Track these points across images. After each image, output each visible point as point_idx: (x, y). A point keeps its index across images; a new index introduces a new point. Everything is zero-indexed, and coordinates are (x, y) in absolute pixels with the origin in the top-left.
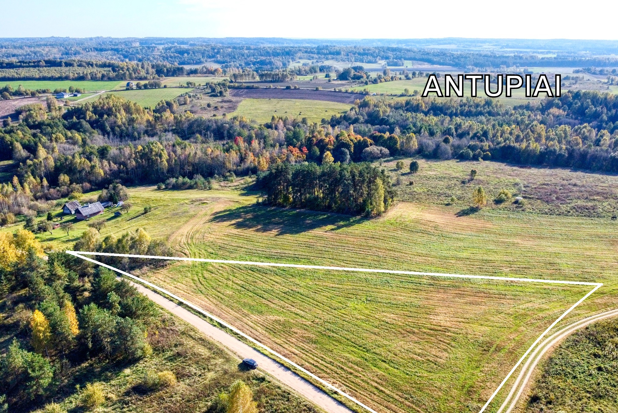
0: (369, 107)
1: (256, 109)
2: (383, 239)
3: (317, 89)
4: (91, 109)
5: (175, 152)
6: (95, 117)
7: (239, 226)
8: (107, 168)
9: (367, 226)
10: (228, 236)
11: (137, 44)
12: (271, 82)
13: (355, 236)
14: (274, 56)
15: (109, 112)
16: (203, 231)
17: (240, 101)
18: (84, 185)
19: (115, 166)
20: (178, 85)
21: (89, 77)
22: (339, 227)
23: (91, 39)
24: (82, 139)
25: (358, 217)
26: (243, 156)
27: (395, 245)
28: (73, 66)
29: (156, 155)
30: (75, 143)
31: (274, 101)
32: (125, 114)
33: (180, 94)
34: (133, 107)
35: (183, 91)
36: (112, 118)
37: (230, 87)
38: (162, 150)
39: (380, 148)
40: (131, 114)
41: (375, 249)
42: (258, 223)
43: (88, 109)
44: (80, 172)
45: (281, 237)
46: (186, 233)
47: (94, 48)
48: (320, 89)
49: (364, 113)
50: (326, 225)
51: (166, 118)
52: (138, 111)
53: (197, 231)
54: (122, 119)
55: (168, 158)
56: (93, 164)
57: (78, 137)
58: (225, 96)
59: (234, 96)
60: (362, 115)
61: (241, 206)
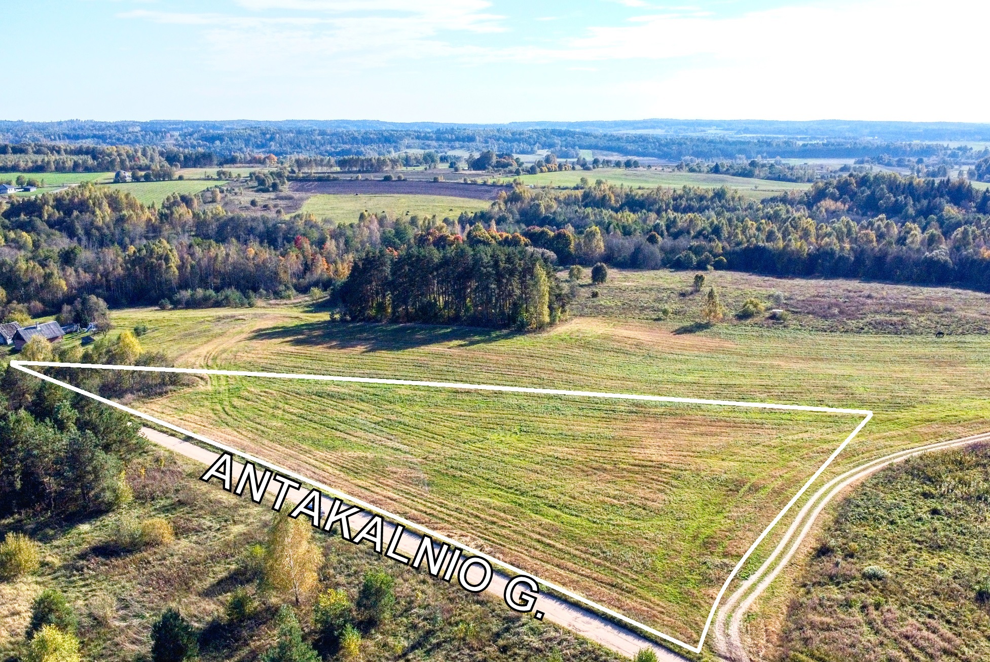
0: (523, 202)
1: (333, 208)
2: (550, 358)
3: (436, 180)
4: (51, 202)
5: (192, 255)
6: (57, 215)
7: (298, 343)
8: (73, 279)
9: (521, 342)
10: (278, 354)
11: (138, 129)
12: (359, 172)
13: (498, 353)
14: (365, 144)
15: (83, 206)
16: (234, 349)
17: (308, 198)
18: (32, 304)
19: (87, 275)
20: (203, 177)
21: (53, 167)
22: (472, 343)
23: (60, 123)
24: (34, 242)
25: (505, 331)
26: (309, 262)
27: (569, 366)
28: (27, 153)
29: (160, 258)
30: (20, 248)
31: (364, 197)
32: (109, 211)
33: (205, 188)
34: (124, 201)
35: (211, 184)
36: (87, 216)
37: (289, 180)
38: (171, 251)
39: (541, 250)
40: (120, 211)
41: (534, 370)
42: (332, 339)
43: (46, 203)
44: (26, 285)
45: (371, 354)
46: (205, 353)
47: (64, 134)
48: (441, 179)
49: (515, 211)
50: (450, 340)
51: (180, 215)
52: (131, 206)
53: (224, 351)
54: (103, 218)
55: (179, 263)
56: (48, 271)
57: (27, 238)
58: (281, 191)
59: (297, 190)
60: (511, 212)
61: (303, 323)
